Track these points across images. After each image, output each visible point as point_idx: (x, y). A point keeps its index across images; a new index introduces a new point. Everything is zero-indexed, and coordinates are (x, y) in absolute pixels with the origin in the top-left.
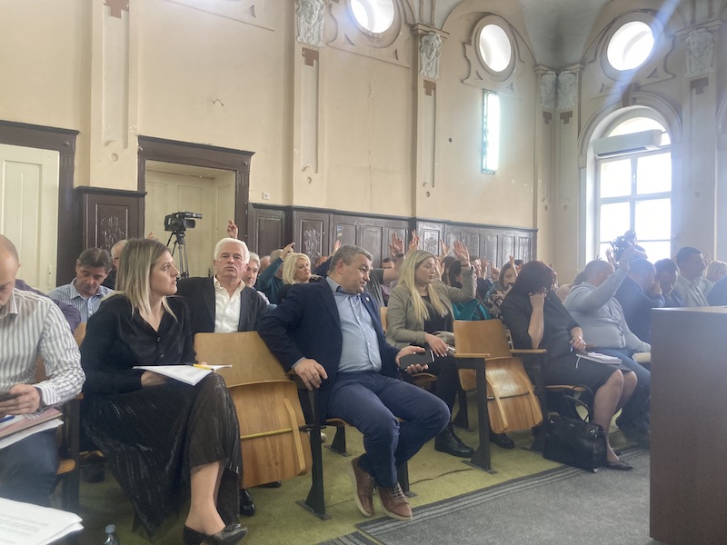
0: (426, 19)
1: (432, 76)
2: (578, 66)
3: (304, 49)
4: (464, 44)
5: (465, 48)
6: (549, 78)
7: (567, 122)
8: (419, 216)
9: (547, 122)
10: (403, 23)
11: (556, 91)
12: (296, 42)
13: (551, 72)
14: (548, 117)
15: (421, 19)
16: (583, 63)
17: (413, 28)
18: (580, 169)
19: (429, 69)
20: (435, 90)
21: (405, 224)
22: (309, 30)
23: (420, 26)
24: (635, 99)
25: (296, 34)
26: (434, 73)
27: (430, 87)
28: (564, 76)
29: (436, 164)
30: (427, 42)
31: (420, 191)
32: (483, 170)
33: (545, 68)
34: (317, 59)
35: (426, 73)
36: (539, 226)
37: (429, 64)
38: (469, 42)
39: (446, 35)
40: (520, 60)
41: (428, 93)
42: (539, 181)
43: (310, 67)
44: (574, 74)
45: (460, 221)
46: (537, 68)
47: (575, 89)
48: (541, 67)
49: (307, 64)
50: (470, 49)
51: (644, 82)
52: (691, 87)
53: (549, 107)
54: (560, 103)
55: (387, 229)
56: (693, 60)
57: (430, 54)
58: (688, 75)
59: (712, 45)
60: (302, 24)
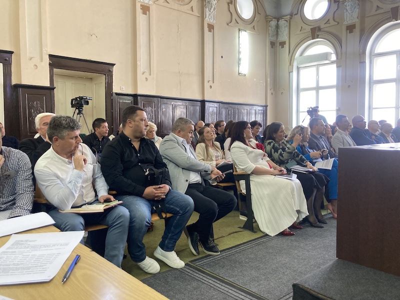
1: (212, 21)
2: (289, 16)
3: (141, 5)
4: (228, 3)
5: (229, 5)
6: (273, 23)
7: (283, 47)
8: (206, 99)
9: (272, 47)
11: (277, 31)
12: (137, 1)
13: (274, 20)
14: (273, 44)
16: (291, 15)
18: (289, 73)
19: (210, 17)
20: (213, 29)
21: (199, 104)
24: (318, 35)
26: (213, 19)
27: (211, 27)
28: (282, 22)
29: (215, 70)
30: (209, 2)
31: (207, 85)
32: (239, 73)
33: (271, 18)
35: (208, 20)
36: (268, 104)
37: (210, 15)
38: (231, 3)
40: (258, 13)
41: (210, 31)
42: (269, 79)
43: (144, 15)
44: (287, 21)
45: (227, 101)
46: (267, 17)
47: (287, 29)
48: (269, 17)
49: (144, 14)
50: (232, 6)
51: (322, 26)
52: (347, 29)
53: (274, 39)
54: (279, 37)
55: (190, 107)
56: (348, 15)
57: (211, 9)
58: (345, 23)
59: (358, 7)
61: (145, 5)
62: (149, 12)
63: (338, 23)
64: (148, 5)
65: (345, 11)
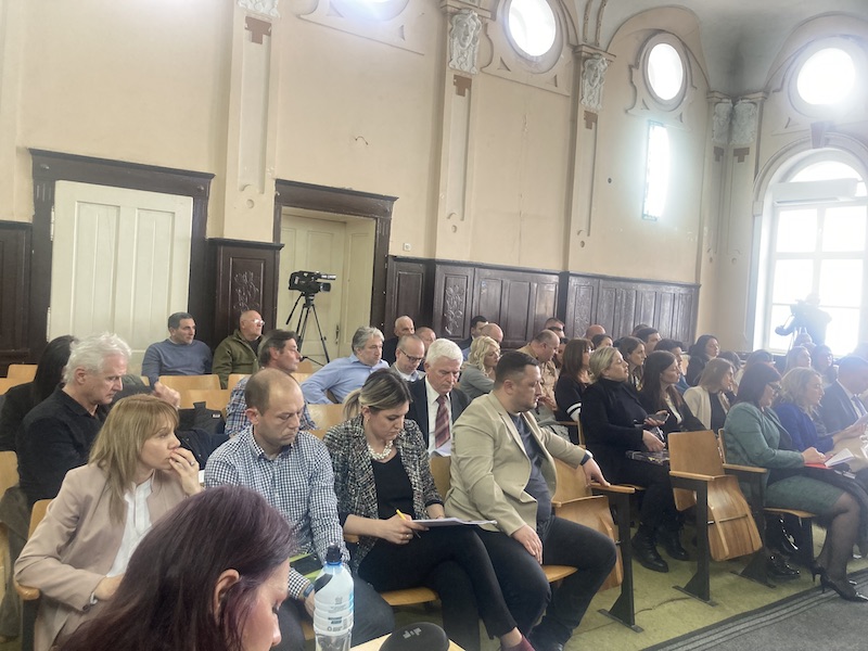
0: (591, 38)
1: (594, 106)
2: (760, 94)
3: (455, 77)
4: (630, 67)
5: (631, 72)
7: (741, 160)
8: (571, 270)
9: (717, 159)
10: (565, 44)
11: (731, 123)
12: (448, 68)
13: (726, 100)
14: (719, 153)
15: (585, 39)
16: (766, 91)
17: (576, 49)
18: (754, 217)
19: (591, 98)
20: (596, 122)
21: (555, 279)
22: (463, 54)
24: (828, 140)
25: (448, 58)
26: (596, 102)
27: (591, 119)
28: (742, 106)
29: (594, 209)
30: (591, 66)
31: (574, 240)
32: (643, 215)
33: (720, 96)
34: (470, 87)
35: (588, 102)
36: (702, 282)
37: (591, 92)
38: (636, 65)
40: (692, 85)
41: (589, 126)
42: (706, 229)
43: (461, 97)
44: (754, 103)
45: (615, 275)
46: (710, 95)
47: (754, 122)
48: (717, 94)
49: (459, 94)
50: (637, 73)
51: (838, 121)
54: (735, 137)
55: (536, 285)
57: (593, 81)
60: (455, 47)
61: (463, 75)
62: (470, 90)
64: (468, 76)
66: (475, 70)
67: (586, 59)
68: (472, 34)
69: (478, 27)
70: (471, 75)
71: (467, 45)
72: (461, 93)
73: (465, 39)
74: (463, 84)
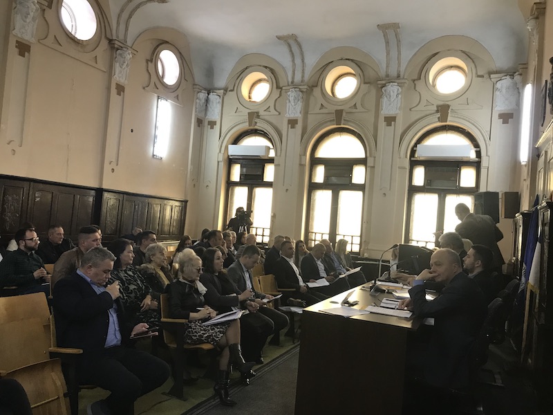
0: (121, 37)
1: (122, 81)
2: (222, 91)
3: (17, 42)
4: (147, 61)
5: (147, 64)
6: (202, 95)
7: (212, 128)
8: (105, 186)
9: (199, 126)
10: (103, 36)
11: (206, 106)
12: (11, 35)
13: (204, 91)
14: (200, 122)
15: (118, 37)
16: (226, 90)
17: (110, 41)
18: (218, 162)
19: (120, 75)
20: (124, 92)
21: (93, 193)
22: (24, 27)
23: (116, 42)
24: (256, 123)
25: (12, 28)
26: (124, 79)
27: (120, 89)
29: (121, 148)
30: (120, 55)
31: (107, 168)
32: (154, 155)
33: (201, 88)
34: (29, 51)
35: (117, 78)
36: (189, 199)
38: (151, 61)
39: (135, 52)
40: (185, 79)
41: (119, 94)
42: (191, 167)
43: (21, 57)
44: (219, 96)
45: (134, 192)
46: (195, 87)
47: (219, 106)
48: (198, 87)
49: (20, 55)
50: (151, 65)
51: (262, 113)
52: (289, 123)
53: (201, 115)
54: (209, 113)
55: (79, 196)
56: (291, 106)
57: (122, 65)
58: (287, 115)
59: (301, 100)
60: (18, 21)
61: (24, 42)
62: (29, 54)
63: (280, 114)
64: (28, 43)
65: (288, 101)
66: (33, 40)
67: (118, 49)
68: (32, 14)
69: (37, 10)
70: (31, 43)
71: (28, 20)
72: (22, 54)
73: (26, 17)
74: (23, 48)
